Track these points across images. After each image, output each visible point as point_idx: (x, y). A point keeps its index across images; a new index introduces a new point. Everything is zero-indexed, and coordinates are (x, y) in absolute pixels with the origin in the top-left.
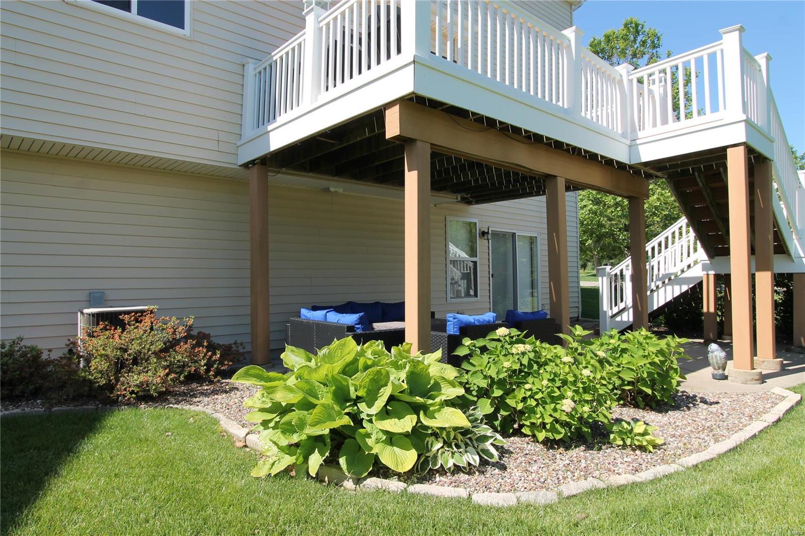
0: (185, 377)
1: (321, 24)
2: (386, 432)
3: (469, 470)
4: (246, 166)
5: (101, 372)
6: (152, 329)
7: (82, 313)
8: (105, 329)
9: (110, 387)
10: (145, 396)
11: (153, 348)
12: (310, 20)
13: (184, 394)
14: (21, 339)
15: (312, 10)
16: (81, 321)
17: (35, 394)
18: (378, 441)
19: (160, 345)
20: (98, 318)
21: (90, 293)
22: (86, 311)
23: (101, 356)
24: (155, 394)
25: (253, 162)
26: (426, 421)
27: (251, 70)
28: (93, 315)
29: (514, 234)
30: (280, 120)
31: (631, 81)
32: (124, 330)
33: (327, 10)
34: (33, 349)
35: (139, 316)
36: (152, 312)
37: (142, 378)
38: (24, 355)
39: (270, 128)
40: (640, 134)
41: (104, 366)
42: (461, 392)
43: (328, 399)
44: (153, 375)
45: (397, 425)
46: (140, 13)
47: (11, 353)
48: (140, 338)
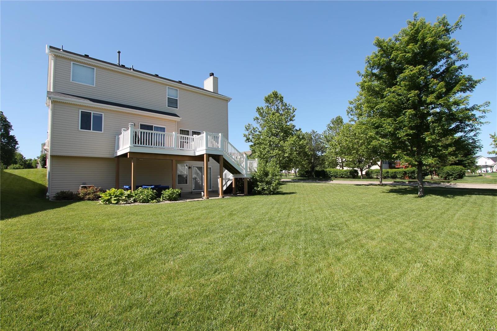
1: (124, 134)
3: (124, 204)
5: (82, 195)
6: (92, 189)
7: (80, 186)
8: (84, 189)
9: (83, 198)
10: (89, 199)
11: (92, 192)
14: (69, 191)
15: (123, 131)
16: (80, 188)
21: (83, 183)
23: (82, 193)
24: (91, 199)
25: (116, 157)
26: (120, 198)
27: (117, 138)
28: (82, 186)
30: (120, 149)
31: (196, 137)
34: (71, 192)
35: (90, 187)
36: (93, 186)
37: (89, 196)
39: (117, 151)
42: (127, 195)
43: (108, 195)
44: (91, 196)
45: (116, 198)
46: (93, 130)
47: (68, 193)
48: (90, 190)
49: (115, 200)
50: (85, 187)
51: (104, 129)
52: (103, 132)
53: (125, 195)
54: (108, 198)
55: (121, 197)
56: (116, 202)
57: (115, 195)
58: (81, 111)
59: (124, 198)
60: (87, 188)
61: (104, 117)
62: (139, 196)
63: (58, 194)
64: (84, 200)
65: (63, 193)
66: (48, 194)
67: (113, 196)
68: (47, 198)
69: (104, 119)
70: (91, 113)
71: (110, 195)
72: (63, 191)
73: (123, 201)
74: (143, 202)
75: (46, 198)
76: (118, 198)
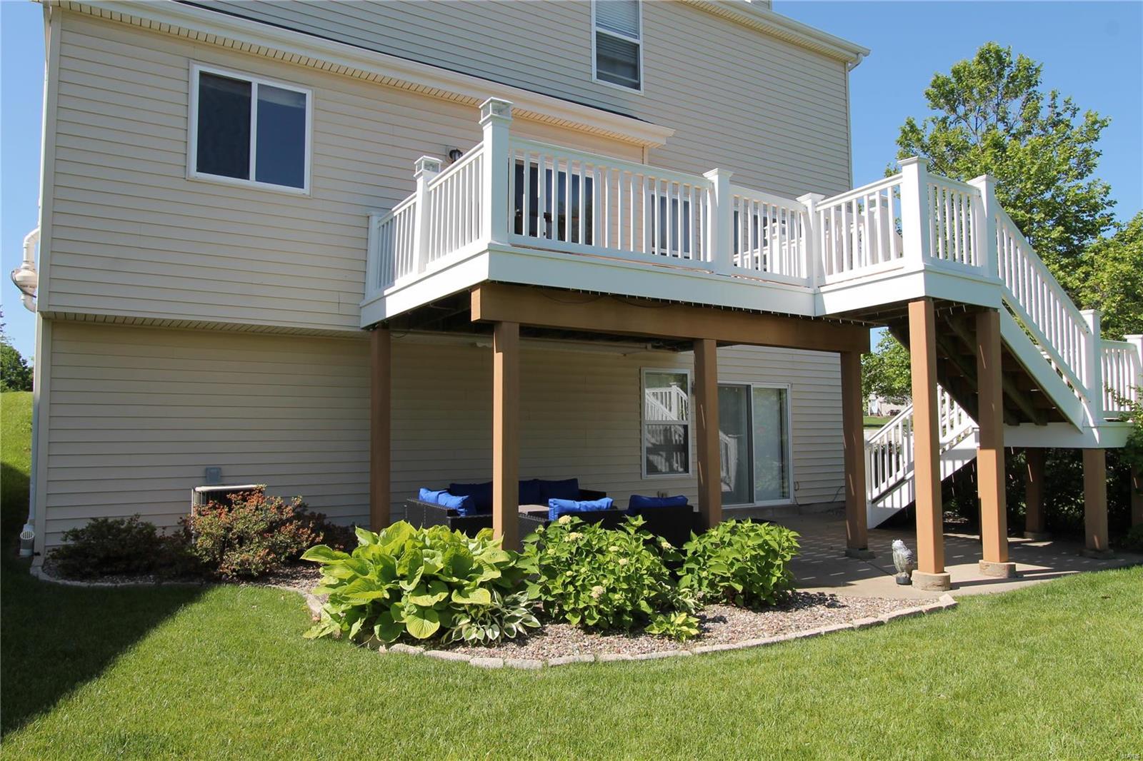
0: (286, 558)
1: (432, 188)
2: (417, 606)
3: (488, 643)
4: (367, 328)
5: (206, 549)
6: (257, 509)
7: (194, 490)
8: (214, 508)
9: (215, 564)
10: (245, 576)
11: (256, 528)
12: (420, 182)
13: (287, 576)
14: (138, 516)
15: (421, 174)
16: (195, 501)
17: (148, 570)
18: (409, 613)
19: (263, 526)
20: (208, 496)
21: (207, 469)
22: (198, 489)
23: (208, 534)
24: (256, 574)
25: (373, 326)
26: (456, 599)
27: (375, 223)
28: (203, 493)
29: (748, 387)
30: (399, 282)
31: (818, 213)
32: (230, 511)
33: (437, 171)
34: (147, 525)
35: (246, 495)
36: (259, 491)
37: (245, 556)
38: (140, 531)
39: (386, 292)
40: (828, 279)
41: (209, 543)
42: (497, 574)
43: (373, 576)
44: (254, 555)
45: (427, 600)
46: (258, 179)
47: (129, 530)
48: (245, 517)
49: (423, 612)
50: (220, 499)
51: (313, 176)
52: (306, 190)
53: (480, 570)
54: (376, 595)
55: (460, 588)
56: (432, 627)
57: (423, 577)
58: (203, 75)
59: (482, 597)
60: (229, 503)
61: (315, 109)
62: (573, 580)
63: (75, 534)
64: (219, 580)
65: (102, 529)
66: (27, 532)
67: (403, 577)
68: (24, 552)
69: (315, 120)
70: (249, 84)
71: (388, 574)
72: (106, 520)
73: (473, 620)
74: (605, 628)
75: (18, 552)
76: (442, 596)
